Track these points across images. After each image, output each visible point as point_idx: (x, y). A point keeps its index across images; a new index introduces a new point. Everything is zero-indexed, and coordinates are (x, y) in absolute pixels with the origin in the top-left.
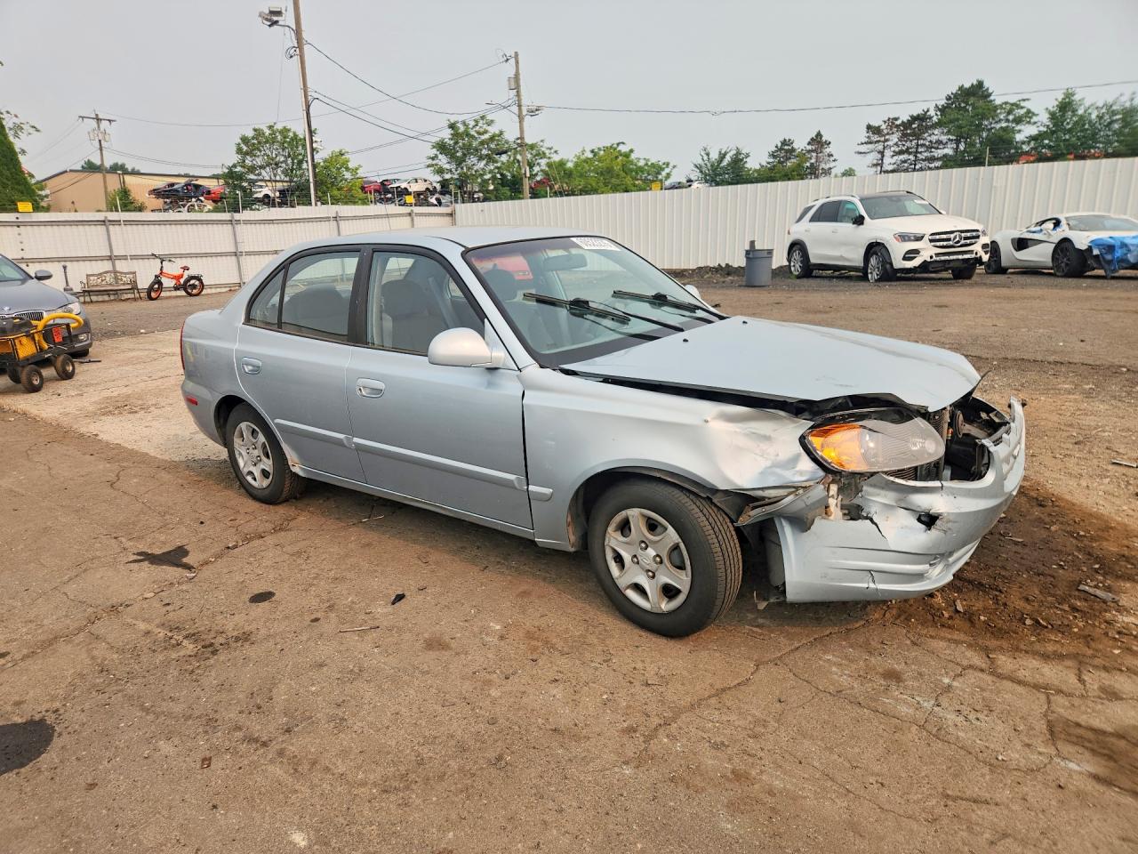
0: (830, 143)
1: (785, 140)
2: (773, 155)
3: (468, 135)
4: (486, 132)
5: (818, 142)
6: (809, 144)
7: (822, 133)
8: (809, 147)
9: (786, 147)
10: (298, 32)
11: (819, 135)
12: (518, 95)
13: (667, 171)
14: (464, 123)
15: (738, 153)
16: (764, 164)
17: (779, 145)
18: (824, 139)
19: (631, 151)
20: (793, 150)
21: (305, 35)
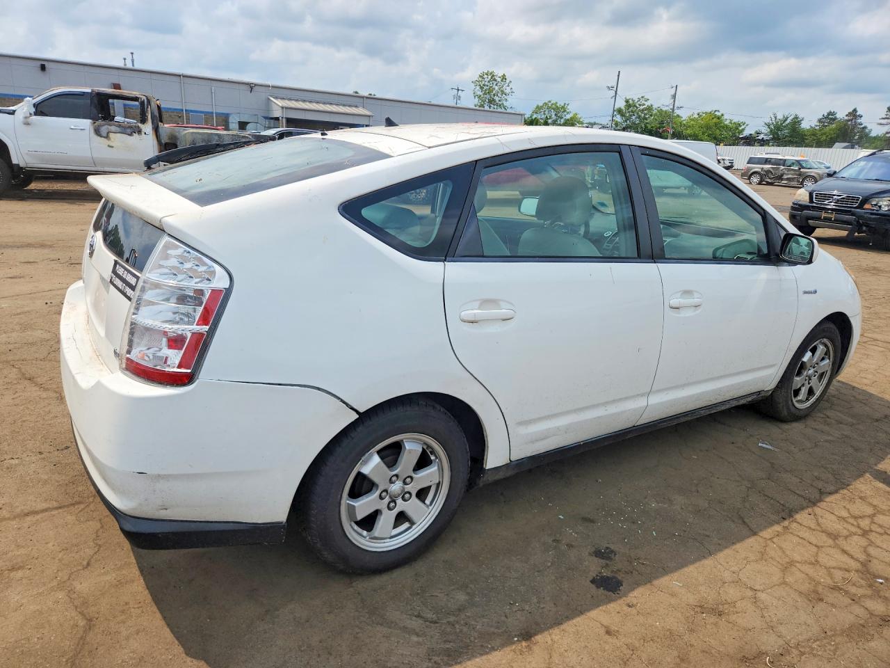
0: (862, 116)
1: (830, 112)
2: (820, 121)
3: (635, 106)
4: (644, 105)
5: (854, 114)
6: (847, 116)
7: (857, 109)
8: (846, 118)
9: (830, 117)
10: (616, 92)
11: (855, 110)
12: (674, 101)
13: (743, 127)
14: (633, 101)
15: (796, 117)
16: (813, 126)
17: (826, 114)
18: (858, 114)
19: (723, 115)
20: (835, 119)
21: (618, 92)
